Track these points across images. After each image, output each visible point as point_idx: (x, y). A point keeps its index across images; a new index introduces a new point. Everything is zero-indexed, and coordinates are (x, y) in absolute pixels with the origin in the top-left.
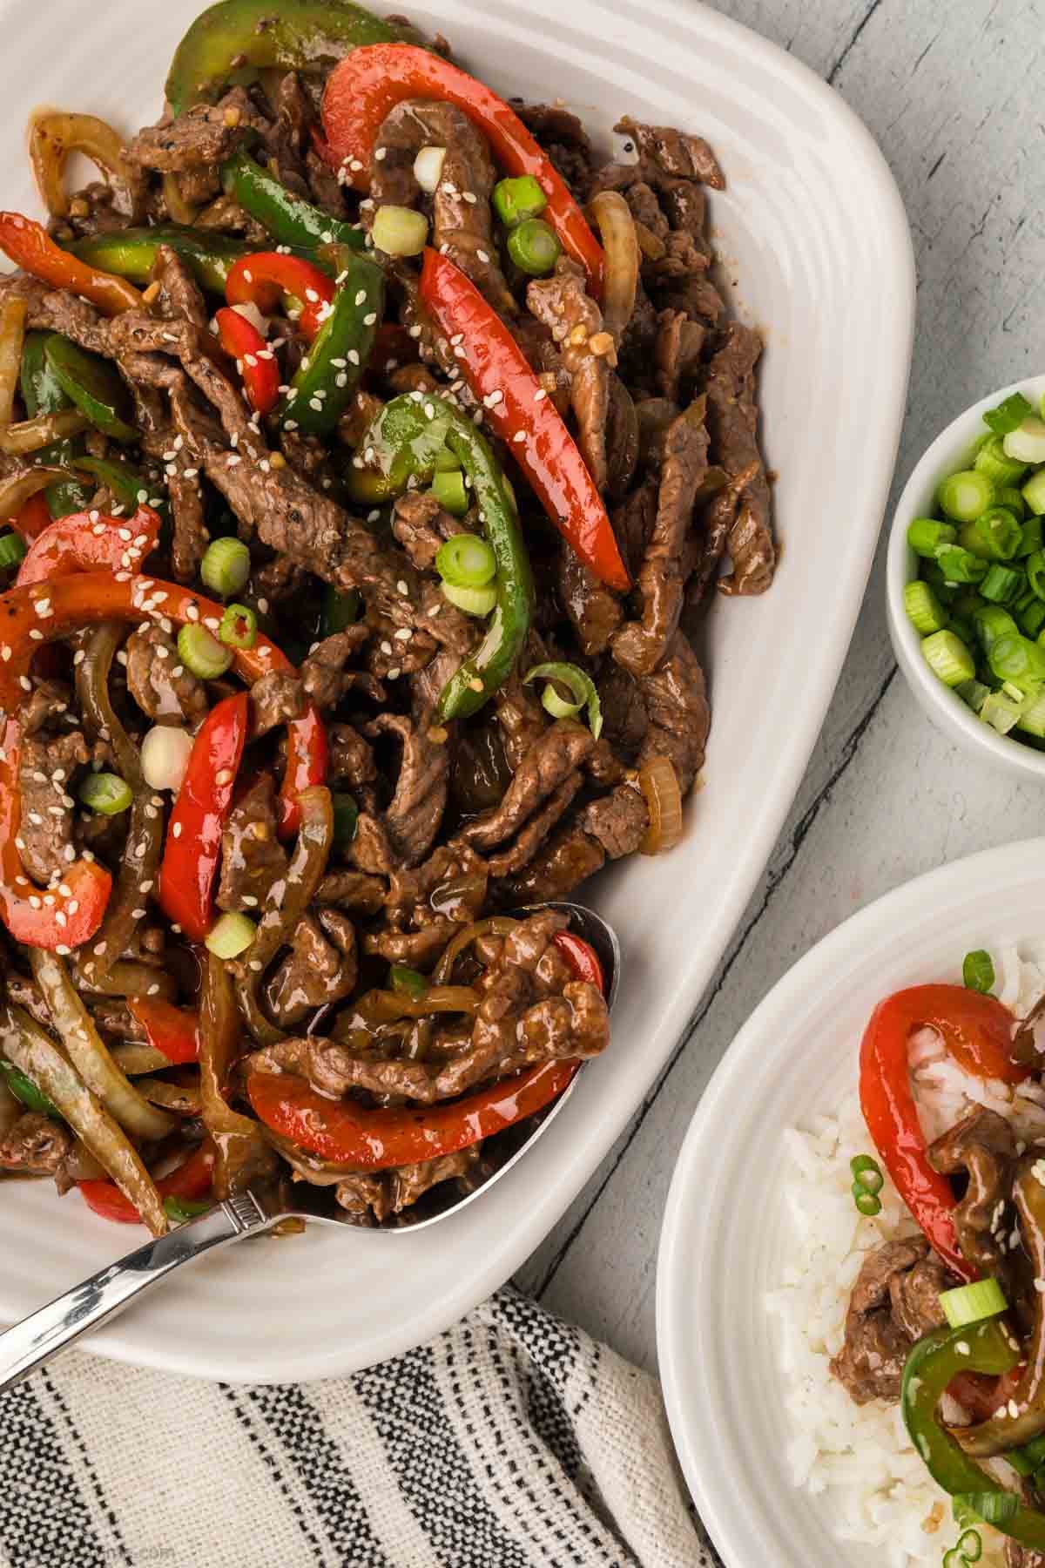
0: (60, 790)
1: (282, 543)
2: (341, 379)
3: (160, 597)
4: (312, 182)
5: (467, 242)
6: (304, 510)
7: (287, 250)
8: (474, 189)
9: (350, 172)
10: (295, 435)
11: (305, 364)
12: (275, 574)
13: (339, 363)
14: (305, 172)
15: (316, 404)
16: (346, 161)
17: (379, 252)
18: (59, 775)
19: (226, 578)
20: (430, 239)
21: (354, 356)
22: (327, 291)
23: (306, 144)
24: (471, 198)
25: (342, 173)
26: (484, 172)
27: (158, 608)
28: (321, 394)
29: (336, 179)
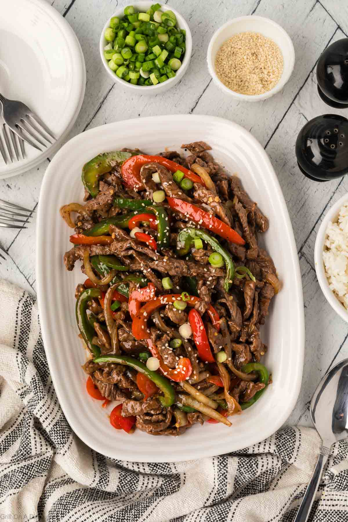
0: (168, 347)
1: (175, 273)
2: (167, 234)
3: (166, 299)
4: (130, 194)
5: (175, 192)
6: (178, 265)
7: (137, 212)
8: (170, 180)
9: (136, 188)
10: (164, 250)
11: (159, 235)
12: (176, 280)
13: (166, 231)
14: (126, 193)
15: (165, 242)
16: (134, 186)
17: (156, 202)
18: (167, 345)
19: (170, 285)
20: (166, 195)
21: (168, 228)
22: (155, 218)
23: (124, 187)
24: (170, 183)
25: (135, 189)
26: (169, 174)
27: (167, 301)
28: (165, 239)
29: (134, 191)
